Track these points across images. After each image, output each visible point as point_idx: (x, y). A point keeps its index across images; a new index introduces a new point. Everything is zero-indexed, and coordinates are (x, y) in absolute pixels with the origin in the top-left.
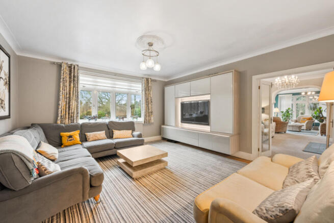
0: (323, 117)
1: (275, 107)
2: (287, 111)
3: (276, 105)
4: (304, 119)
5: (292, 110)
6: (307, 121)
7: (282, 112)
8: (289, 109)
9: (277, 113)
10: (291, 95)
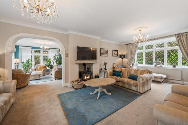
0: (51, 65)
1: (15, 58)
2: (28, 62)
3: (16, 56)
4: (41, 67)
5: (31, 61)
6: (43, 69)
7: (23, 63)
8: (29, 60)
9: (18, 64)
10: (31, 48)
